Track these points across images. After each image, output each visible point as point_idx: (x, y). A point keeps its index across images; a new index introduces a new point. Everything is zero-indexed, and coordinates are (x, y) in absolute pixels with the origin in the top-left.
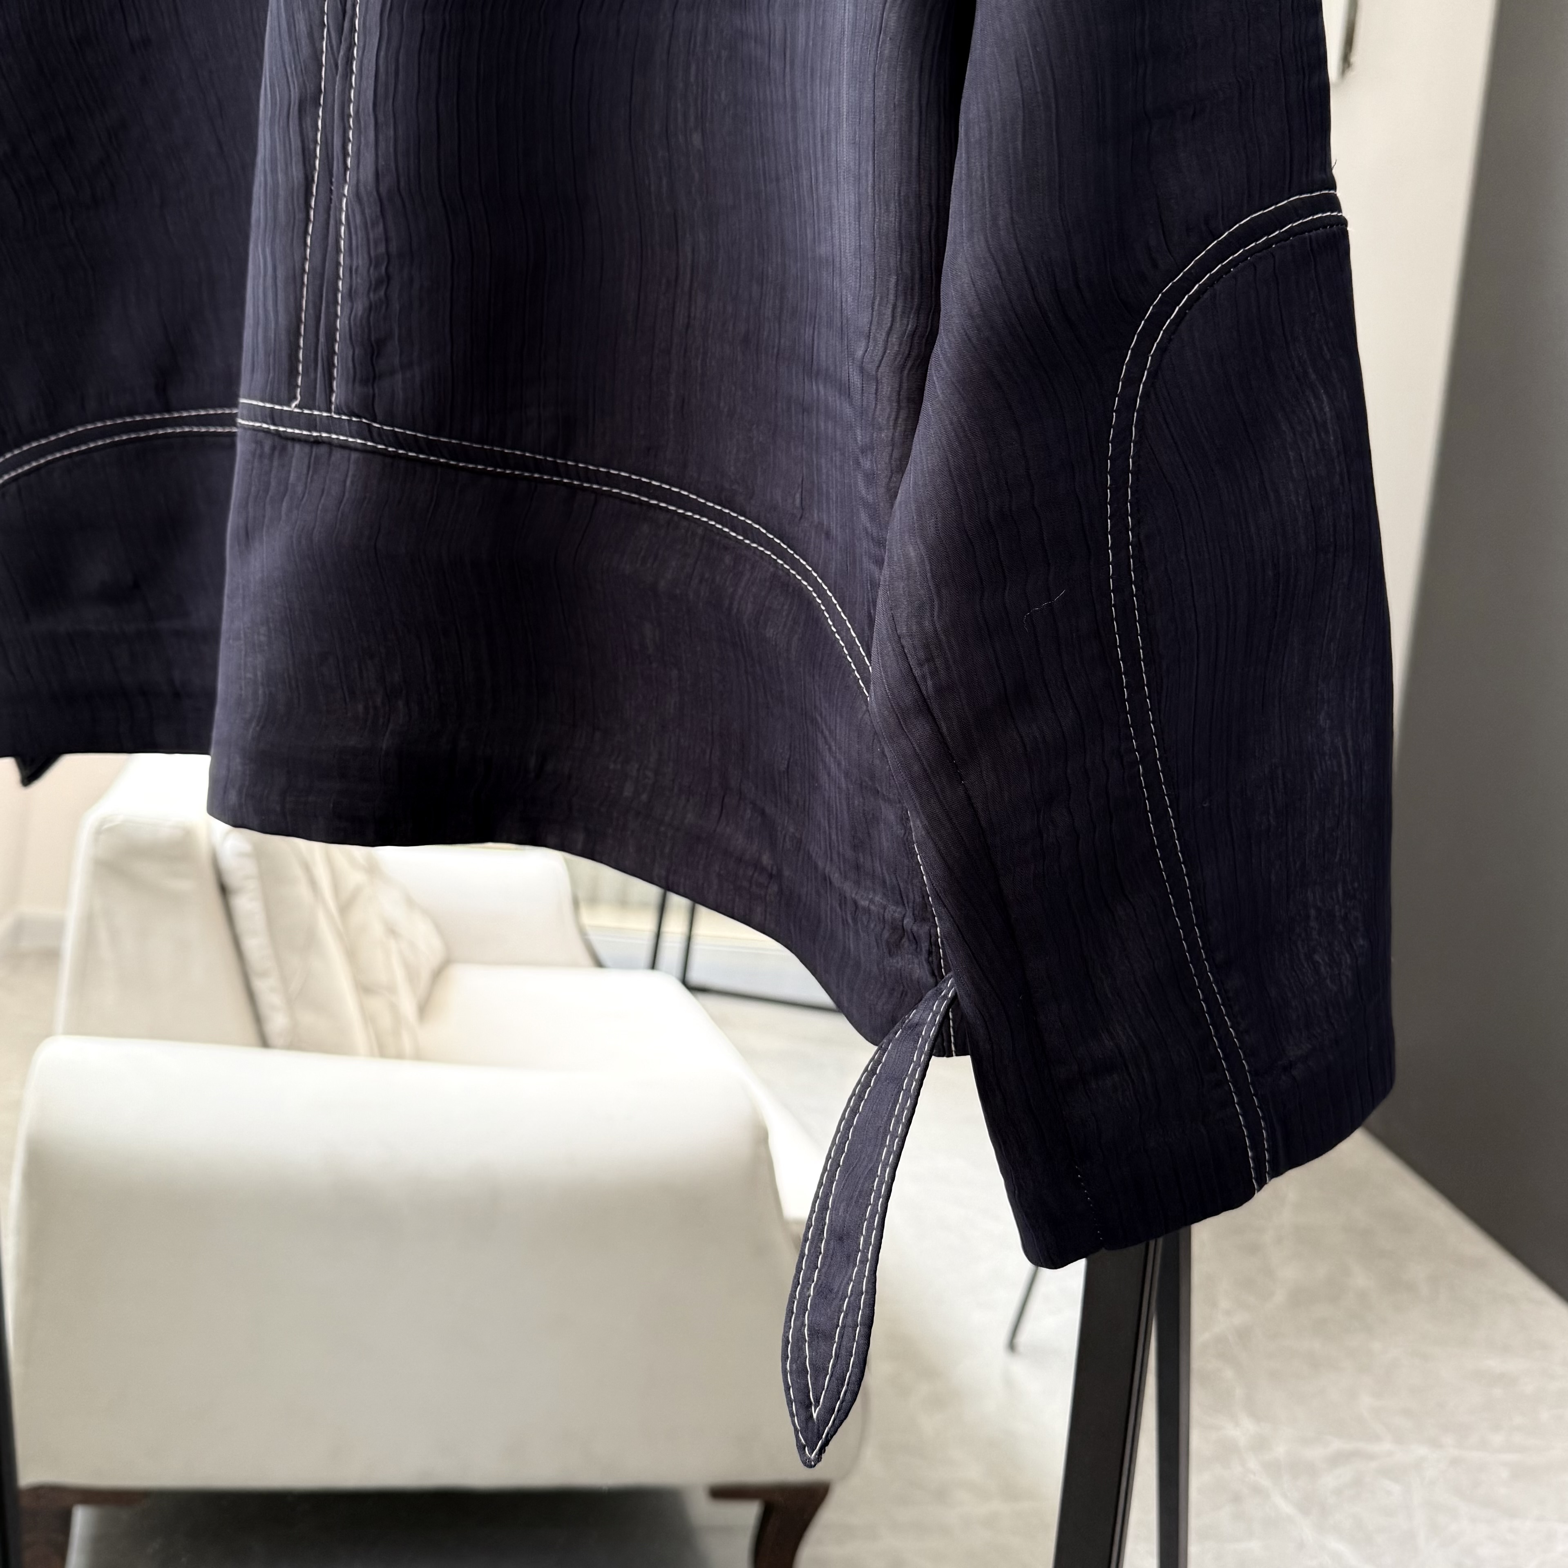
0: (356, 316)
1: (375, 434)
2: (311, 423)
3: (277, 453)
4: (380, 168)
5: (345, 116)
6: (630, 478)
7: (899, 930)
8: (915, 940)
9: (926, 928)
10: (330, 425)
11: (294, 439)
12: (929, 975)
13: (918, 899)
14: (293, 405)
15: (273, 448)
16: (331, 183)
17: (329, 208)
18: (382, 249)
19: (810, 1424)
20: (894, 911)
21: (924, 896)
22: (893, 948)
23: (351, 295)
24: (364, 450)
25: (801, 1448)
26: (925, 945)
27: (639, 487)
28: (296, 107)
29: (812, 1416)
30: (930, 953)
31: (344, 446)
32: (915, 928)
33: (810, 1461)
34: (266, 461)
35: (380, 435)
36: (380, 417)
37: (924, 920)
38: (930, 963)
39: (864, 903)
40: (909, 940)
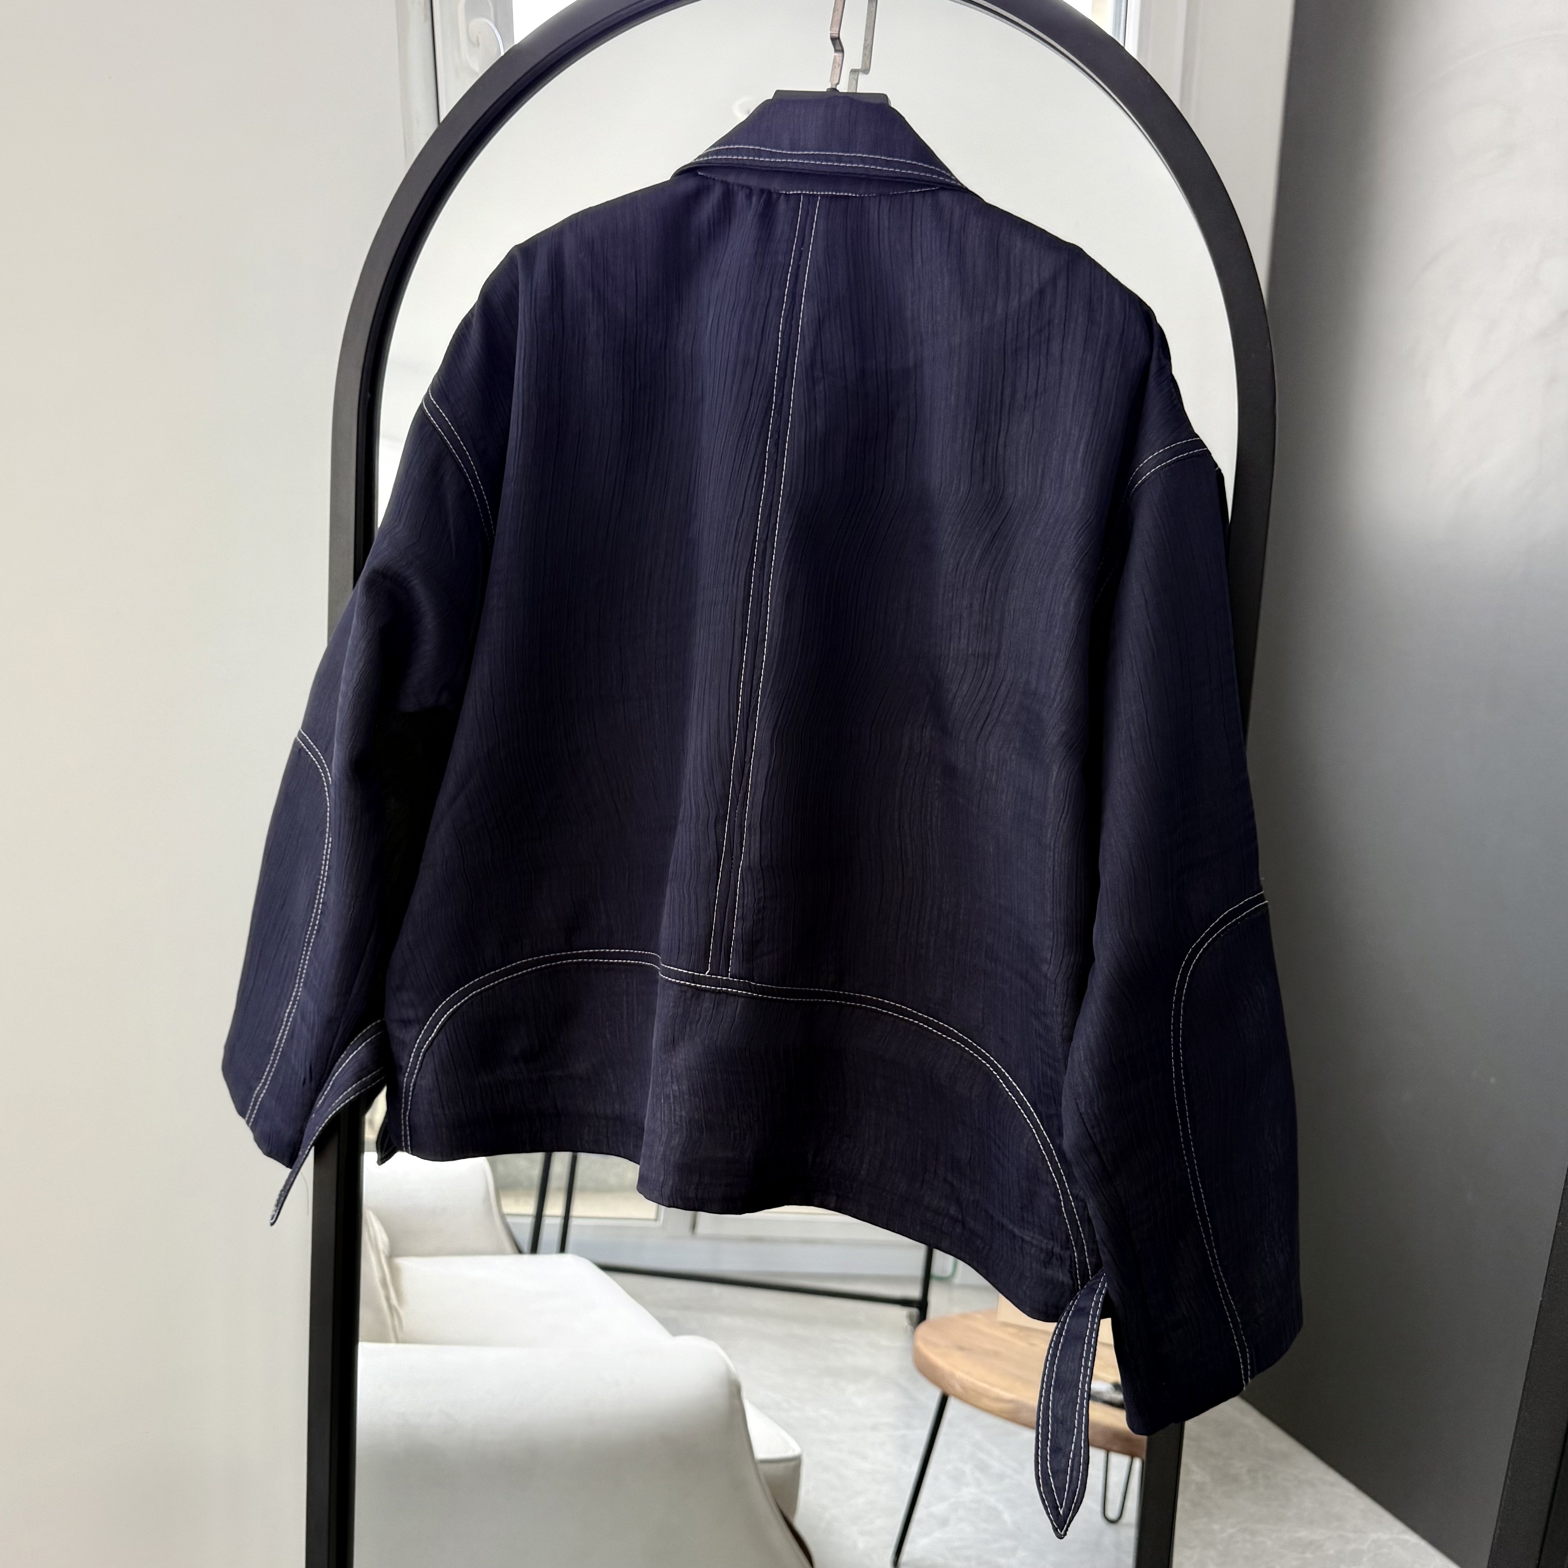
0: (745, 928)
1: (753, 989)
2: (717, 983)
3: (694, 998)
4: (763, 854)
5: (742, 827)
6: (872, 998)
7: (1051, 1254)
8: (1061, 1259)
9: (1068, 1252)
10: (727, 984)
11: (705, 990)
12: (1069, 1279)
13: (1064, 1237)
14: (707, 973)
15: (693, 995)
16: (732, 859)
17: (731, 871)
18: (762, 894)
19: (1059, 1517)
20: (1046, 1244)
21: (1068, 1236)
22: (1047, 1264)
23: (743, 918)
24: (746, 996)
25: (1055, 1530)
26: (1068, 1263)
27: (877, 1004)
28: (714, 820)
29: (1059, 1513)
30: (1071, 1266)
31: (736, 994)
32: (1062, 1253)
33: (1061, 1535)
34: (688, 1002)
35: (755, 989)
36: (756, 979)
37: (1067, 1248)
38: (1071, 1273)
39: (1028, 1238)
40: (1057, 1259)
